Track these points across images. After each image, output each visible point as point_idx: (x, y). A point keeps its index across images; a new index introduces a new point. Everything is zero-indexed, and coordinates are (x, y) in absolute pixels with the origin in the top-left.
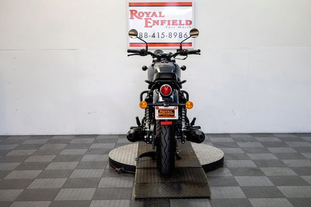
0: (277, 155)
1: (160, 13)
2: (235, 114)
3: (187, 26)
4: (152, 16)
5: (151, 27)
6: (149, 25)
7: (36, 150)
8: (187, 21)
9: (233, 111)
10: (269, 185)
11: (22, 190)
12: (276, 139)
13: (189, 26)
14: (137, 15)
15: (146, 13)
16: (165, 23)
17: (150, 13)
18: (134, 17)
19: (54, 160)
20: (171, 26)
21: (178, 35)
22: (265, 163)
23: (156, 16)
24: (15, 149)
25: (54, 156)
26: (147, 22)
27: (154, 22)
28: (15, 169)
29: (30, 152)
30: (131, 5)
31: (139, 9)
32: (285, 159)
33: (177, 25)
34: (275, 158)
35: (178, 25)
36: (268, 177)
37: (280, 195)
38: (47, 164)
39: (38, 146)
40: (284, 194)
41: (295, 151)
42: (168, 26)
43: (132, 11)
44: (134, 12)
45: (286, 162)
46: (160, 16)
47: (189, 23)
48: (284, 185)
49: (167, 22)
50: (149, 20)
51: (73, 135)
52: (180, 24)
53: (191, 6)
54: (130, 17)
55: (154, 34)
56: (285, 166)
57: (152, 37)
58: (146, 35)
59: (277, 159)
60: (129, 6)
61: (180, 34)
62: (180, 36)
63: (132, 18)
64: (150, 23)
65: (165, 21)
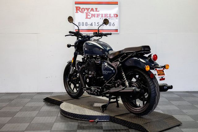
0: (178, 106)
1: (96, 9)
3: (115, 18)
4: (91, 11)
5: (90, 18)
7: (8, 103)
12: (175, 96)
13: (116, 18)
14: (80, 10)
19: (20, 110)
23: (93, 11)
25: (21, 107)
26: (87, 15)
29: (4, 104)
30: (76, 3)
31: (82, 6)
32: (184, 109)
34: (176, 108)
38: (15, 113)
39: (11, 100)
41: (189, 104)
43: (77, 7)
44: (78, 8)
45: (184, 111)
46: (96, 11)
47: (116, 16)
50: (88, 14)
51: (36, 93)
53: (118, 4)
54: (75, 12)
55: (92, 23)
56: (184, 114)
57: (91, 25)
58: (87, 24)
59: (178, 109)
60: (75, 4)
61: (110, 23)
62: (110, 25)
63: (77, 12)
64: (89, 16)
65: (100, 14)
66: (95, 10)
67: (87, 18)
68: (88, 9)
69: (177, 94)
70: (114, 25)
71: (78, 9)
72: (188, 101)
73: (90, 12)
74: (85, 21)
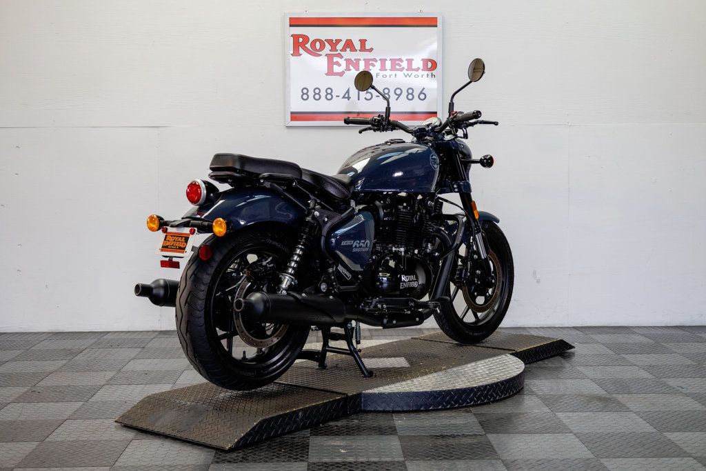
0: (649, 368)
1: (363, 42)
3: (426, 73)
5: (341, 74)
6: (336, 69)
7: (64, 362)
8: (425, 61)
9: (534, 273)
10: (645, 430)
11: (34, 445)
12: (638, 339)
13: (430, 73)
14: (308, 46)
15: (330, 41)
16: (374, 66)
17: (338, 41)
18: (301, 51)
19: (110, 382)
20: (388, 73)
21: (405, 94)
22: (624, 387)
23: (353, 49)
24: (14, 360)
25: (110, 374)
26: (331, 64)
27: (348, 61)
28: (17, 401)
29: (50, 366)
30: (295, 22)
31: (313, 33)
32: (669, 377)
33: (402, 70)
34: (644, 374)
35: (404, 71)
36: (637, 413)
37: (676, 451)
38: (94, 390)
39: (71, 353)
40: (686, 449)
41: (689, 362)
42: (382, 73)
43: (296, 37)
44: (301, 40)
45: (672, 382)
46: (363, 48)
47: (430, 65)
48: (680, 431)
49: (379, 63)
50: (335, 59)
51: (154, 332)
52: (410, 68)
53: (436, 26)
54: (292, 52)
55: (348, 92)
56: (674, 391)
57: (344, 97)
58: (329, 94)
59: (650, 376)
60: (291, 26)
61: (410, 91)
62: (410, 97)
63: (296, 53)
65: (375, 60)
66: (357, 45)
67: (330, 72)
68: (333, 44)
69: (642, 335)
70: (422, 96)
71: (299, 43)
72: (683, 354)
73: (342, 53)
74: (325, 82)
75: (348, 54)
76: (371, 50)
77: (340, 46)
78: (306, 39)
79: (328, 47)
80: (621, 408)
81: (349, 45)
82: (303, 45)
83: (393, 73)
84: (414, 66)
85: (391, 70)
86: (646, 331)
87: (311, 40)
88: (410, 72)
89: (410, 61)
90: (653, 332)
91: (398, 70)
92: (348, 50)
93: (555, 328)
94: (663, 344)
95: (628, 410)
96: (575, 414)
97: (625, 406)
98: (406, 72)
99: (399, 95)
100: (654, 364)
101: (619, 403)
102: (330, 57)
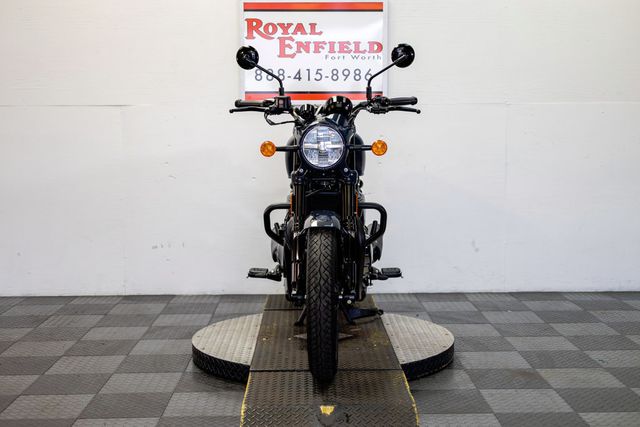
0: (575, 339)
1: (313, 26)
2: (477, 250)
3: (372, 55)
4: (295, 33)
5: (293, 56)
6: (288, 51)
7: (29, 330)
8: (371, 44)
9: (473, 243)
10: (562, 410)
13: (375, 55)
14: (261, 29)
15: (282, 25)
16: (323, 48)
17: (290, 25)
18: (255, 34)
19: (67, 354)
20: (336, 55)
21: (352, 74)
22: (548, 360)
23: (304, 32)
25: (69, 344)
26: (283, 46)
27: (300, 44)
29: (17, 333)
30: (249, 7)
31: (266, 17)
32: (591, 350)
33: (349, 52)
34: (570, 347)
35: (352, 53)
36: (558, 391)
38: (51, 362)
39: (38, 320)
42: (331, 55)
43: (250, 21)
44: (255, 24)
45: (595, 355)
49: (328, 45)
50: (287, 42)
51: (119, 296)
52: (357, 51)
53: (382, 10)
54: (246, 35)
55: (299, 73)
56: (594, 365)
57: (295, 78)
58: (282, 75)
59: (575, 349)
60: (245, 10)
61: (357, 72)
62: (357, 77)
63: (250, 36)
64: (291, 48)
65: (324, 43)
66: (308, 29)
68: (285, 27)
69: (573, 302)
71: (253, 26)
74: (277, 64)
75: (299, 37)
76: (321, 33)
77: (291, 30)
78: (259, 23)
79: (280, 30)
80: (543, 384)
81: (300, 28)
82: (256, 29)
83: (341, 55)
84: (361, 49)
85: (339, 52)
86: (576, 298)
87: (264, 24)
88: (357, 55)
89: (357, 44)
90: (583, 298)
91: (346, 52)
92: (299, 33)
93: (492, 293)
94: (591, 312)
95: (549, 387)
96: (499, 391)
97: (546, 382)
98: (354, 55)
99: (347, 76)
100: (579, 334)
101: (541, 379)
102: (282, 40)
